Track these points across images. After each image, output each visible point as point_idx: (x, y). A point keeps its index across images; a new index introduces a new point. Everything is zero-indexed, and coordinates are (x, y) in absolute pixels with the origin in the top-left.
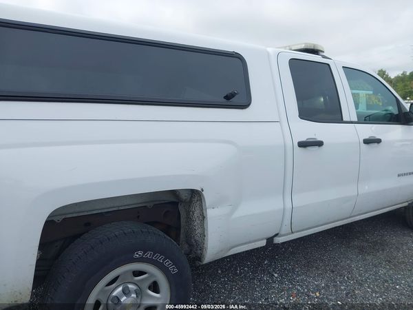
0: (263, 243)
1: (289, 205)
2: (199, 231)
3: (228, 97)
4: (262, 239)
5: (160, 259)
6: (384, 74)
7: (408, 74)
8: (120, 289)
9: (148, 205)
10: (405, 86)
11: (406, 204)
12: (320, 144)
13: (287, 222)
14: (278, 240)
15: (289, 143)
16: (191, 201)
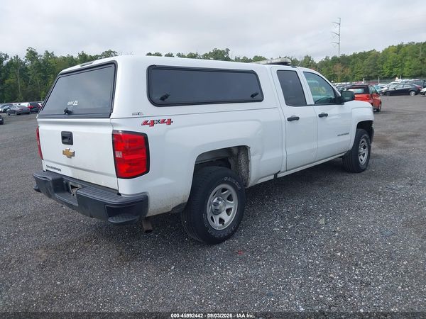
0: (272, 177)
1: (285, 154)
2: (244, 170)
3: (252, 96)
4: (271, 175)
5: (233, 181)
6: (310, 60)
7: (330, 58)
8: (216, 199)
9: (214, 160)
10: (329, 70)
11: (343, 154)
12: (297, 119)
13: (284, 164)
14: (280, 175)
15: (283, 120)
16: (238, 155)
